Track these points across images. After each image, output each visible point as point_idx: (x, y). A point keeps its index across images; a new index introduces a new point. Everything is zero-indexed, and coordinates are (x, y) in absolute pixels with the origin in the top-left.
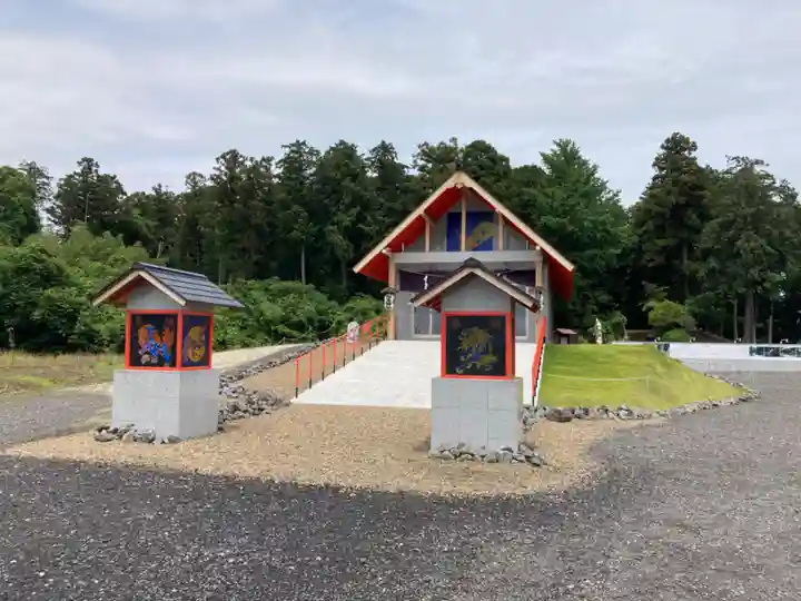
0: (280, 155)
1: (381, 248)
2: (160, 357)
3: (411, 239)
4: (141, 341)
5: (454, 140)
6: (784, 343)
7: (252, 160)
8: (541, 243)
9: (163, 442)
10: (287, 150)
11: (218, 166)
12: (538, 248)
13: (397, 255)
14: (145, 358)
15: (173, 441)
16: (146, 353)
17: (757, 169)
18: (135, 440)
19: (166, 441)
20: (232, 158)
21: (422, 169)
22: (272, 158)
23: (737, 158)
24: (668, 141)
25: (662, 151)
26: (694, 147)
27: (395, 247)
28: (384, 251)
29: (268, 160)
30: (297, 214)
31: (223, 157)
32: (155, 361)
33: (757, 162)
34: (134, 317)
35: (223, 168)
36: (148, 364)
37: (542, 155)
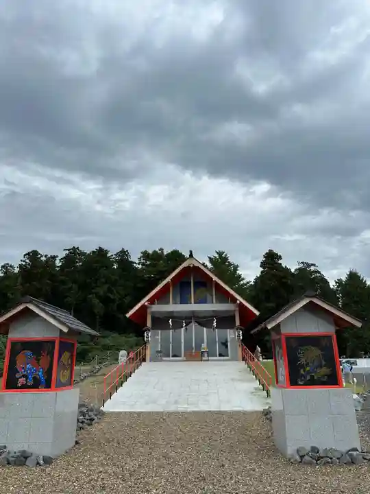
0: (62, 254)
1: (144, 301)
2: (35, 378)
3: (162, 297)
4: (19, 365)
5: (161, 249)
6: (343, 358)
7: (46, 256)
8: (240, 299)
9: (38, 463)
10: (67, 252)
11: (24, 259)
12: (238, 302)
13: (153, 306)
14: (22, 381)
15: (48, 461)
16: (23, 376)
17: (312, 268)
18: (9, 463)
19: (41, 462)
20: (33, 255)
21: (143, 264)
22: (57, 257)
23: (303, 263)
24: (266, 254)
25: (264, 259)
26: (280, 258)
27: (152, 301)
28: (146, 304)
29: (54, 258)
30: (71, 288)
31: (28, 254)
32: (30, 383)
33: (312, 265)
34: (14, 344)
35: (28, 261)
36: (24, 387)
37: (210, 258)
